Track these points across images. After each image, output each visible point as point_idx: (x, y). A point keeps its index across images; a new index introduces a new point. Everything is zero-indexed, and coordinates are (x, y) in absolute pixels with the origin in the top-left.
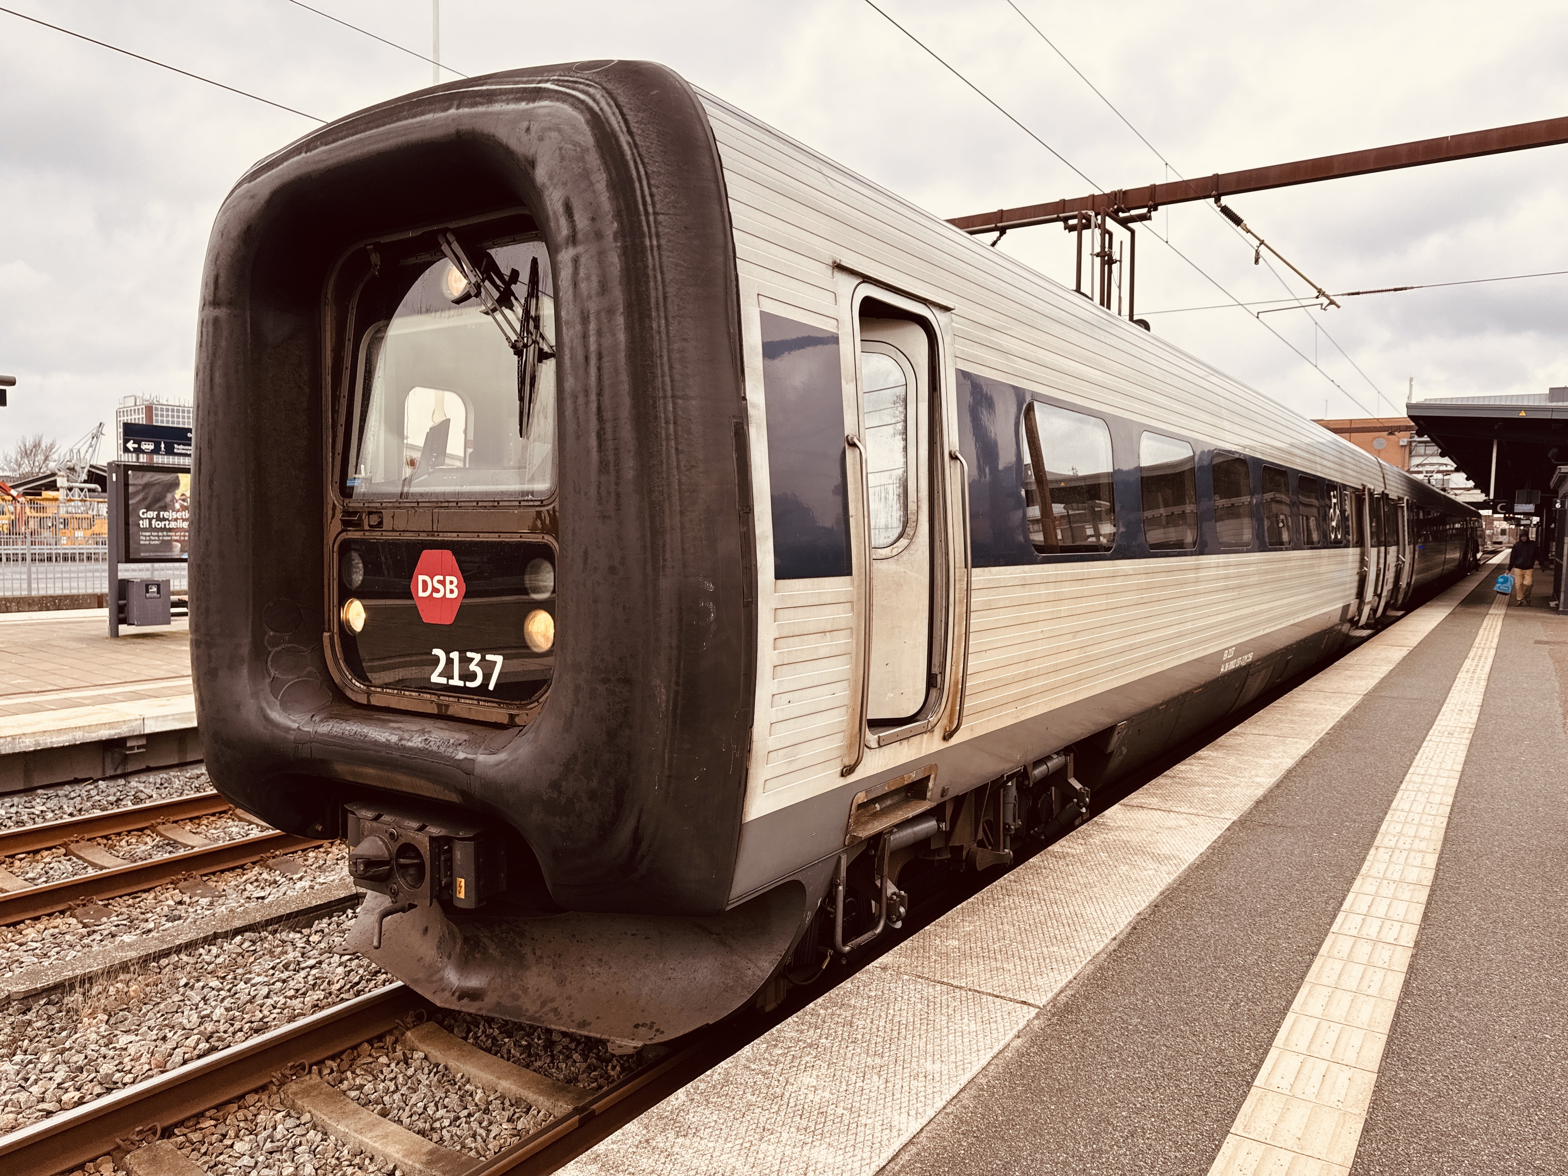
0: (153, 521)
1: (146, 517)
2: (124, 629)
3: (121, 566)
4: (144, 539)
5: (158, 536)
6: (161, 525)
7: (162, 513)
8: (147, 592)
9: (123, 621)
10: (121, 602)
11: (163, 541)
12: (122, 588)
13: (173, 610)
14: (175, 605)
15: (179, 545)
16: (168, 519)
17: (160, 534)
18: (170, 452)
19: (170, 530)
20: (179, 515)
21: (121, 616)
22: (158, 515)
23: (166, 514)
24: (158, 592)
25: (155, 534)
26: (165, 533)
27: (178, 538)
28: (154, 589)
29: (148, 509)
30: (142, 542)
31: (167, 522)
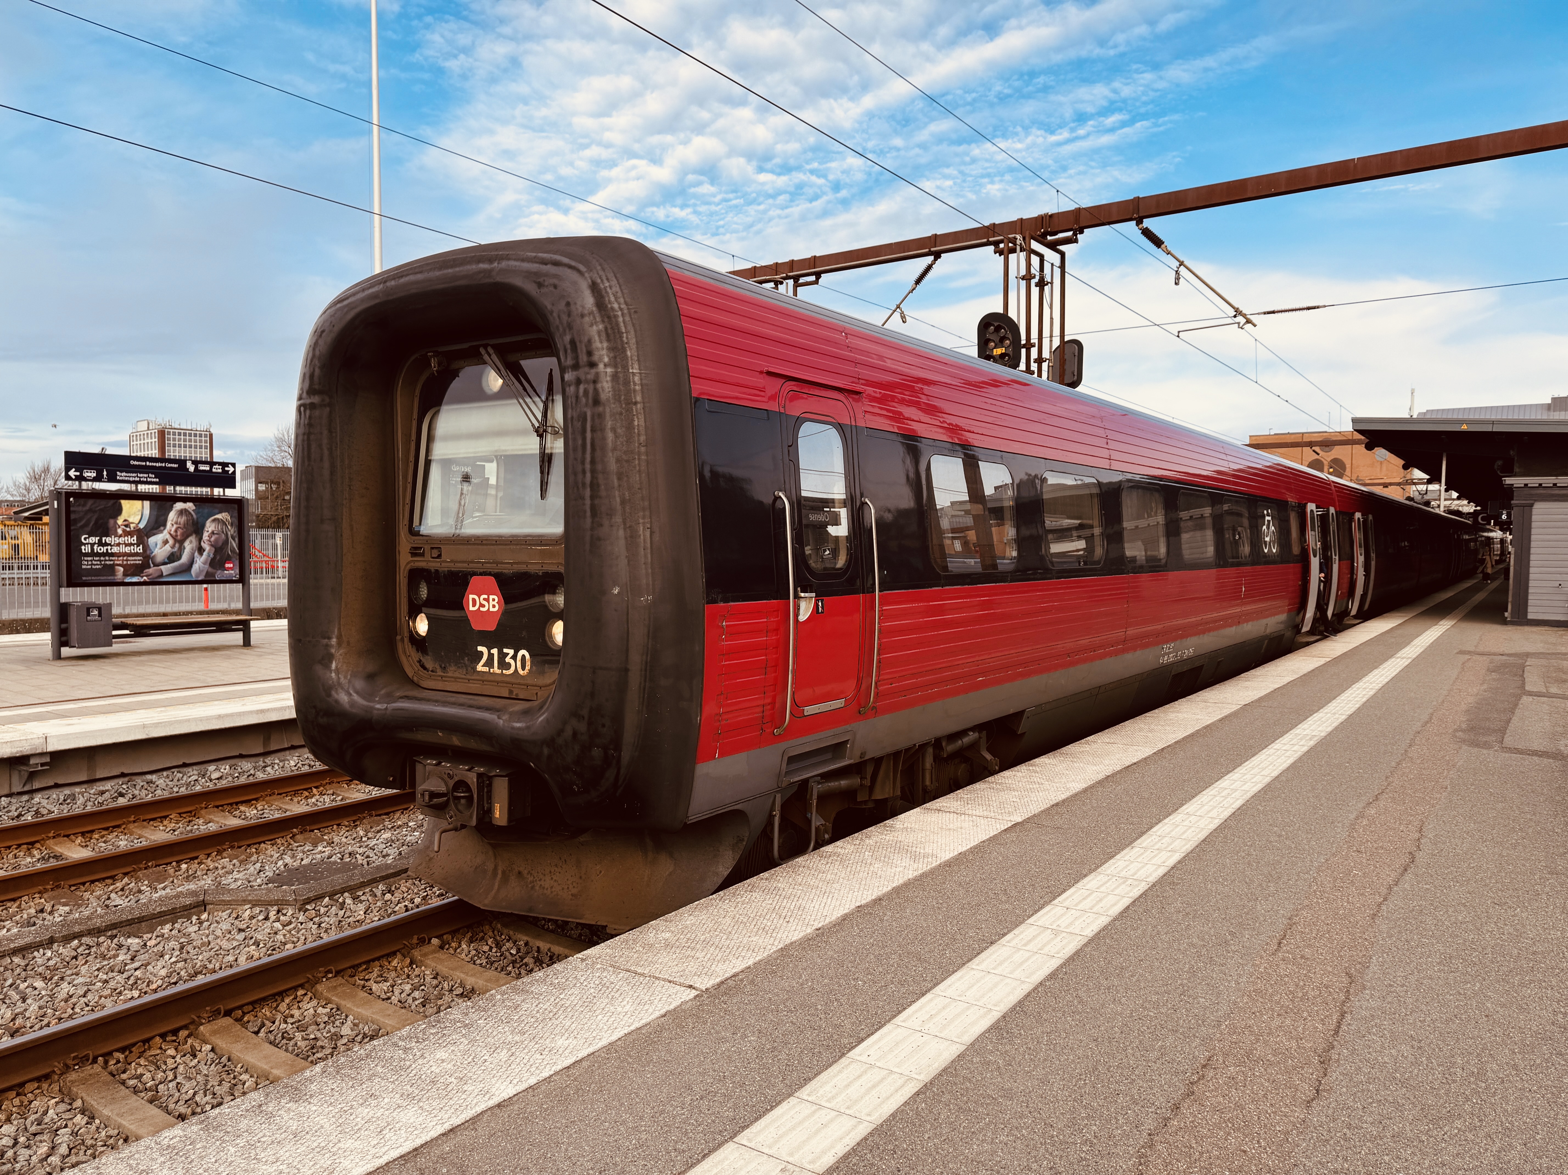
0: (95, 547)
1: (88, 542)
2: (66, 651)
3: (63, 591)
4: (86, 564)
5: (100, 561)
6: (103, 549)
7: (104, 539)
8: (88, 615)
9: (66, 644)
10: (64, 626)
11: (105, 565)
12: (63, 611)
13: (115, 633)
14: (117, 627)
15: (122, 569)
16: (110, 544)
17: (102, 558)
18: (112, 479)
19: (112, 555)
20: (121, 540)
21: (64, 639)
22: (100, 541)
23: (108, 540)
24: (100, 615)
25: (97, 558)
26: (107, 558)
27: (121, 562)
28: (96, 612)
29: (91, 535)
30: (84, 567)
31: (109, 547)
